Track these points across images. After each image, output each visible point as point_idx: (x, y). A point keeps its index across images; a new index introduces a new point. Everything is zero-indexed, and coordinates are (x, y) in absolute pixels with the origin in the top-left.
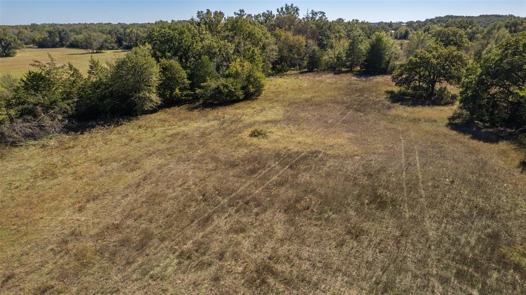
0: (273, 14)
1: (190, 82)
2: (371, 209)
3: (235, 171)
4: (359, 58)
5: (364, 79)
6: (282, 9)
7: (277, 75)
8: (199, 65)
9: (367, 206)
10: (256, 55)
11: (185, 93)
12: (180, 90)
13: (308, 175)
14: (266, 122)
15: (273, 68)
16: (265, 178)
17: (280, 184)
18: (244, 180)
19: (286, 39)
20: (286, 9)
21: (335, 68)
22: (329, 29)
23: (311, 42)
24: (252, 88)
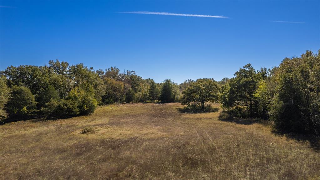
0: (103, 71)
1: (36, 103)
2: (187, 169)
3: (61, 155)
4: (157, 94)
5: (162, 104)
6: (109, 69)
7: (105, 104)
8: (46, 92)
9: (182, 168)
10: (90, 87)
11: (32, 110)
12: (28, 108)
13: (128, 152)
14: (95, 125)
15: (103, 101)
16: (90, 157)
17: (104, 160)
18: (69, 161)
19: (111, 82)
20: (111, 69)
21: (143, 100)
22: (138, 80)
23: (127, 85)
24: (86, 107)
